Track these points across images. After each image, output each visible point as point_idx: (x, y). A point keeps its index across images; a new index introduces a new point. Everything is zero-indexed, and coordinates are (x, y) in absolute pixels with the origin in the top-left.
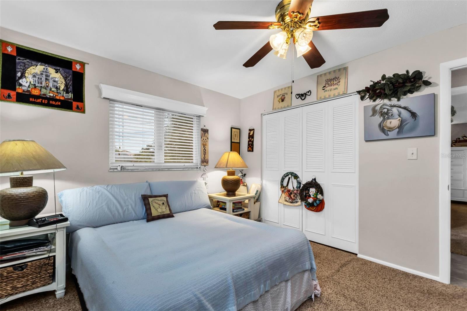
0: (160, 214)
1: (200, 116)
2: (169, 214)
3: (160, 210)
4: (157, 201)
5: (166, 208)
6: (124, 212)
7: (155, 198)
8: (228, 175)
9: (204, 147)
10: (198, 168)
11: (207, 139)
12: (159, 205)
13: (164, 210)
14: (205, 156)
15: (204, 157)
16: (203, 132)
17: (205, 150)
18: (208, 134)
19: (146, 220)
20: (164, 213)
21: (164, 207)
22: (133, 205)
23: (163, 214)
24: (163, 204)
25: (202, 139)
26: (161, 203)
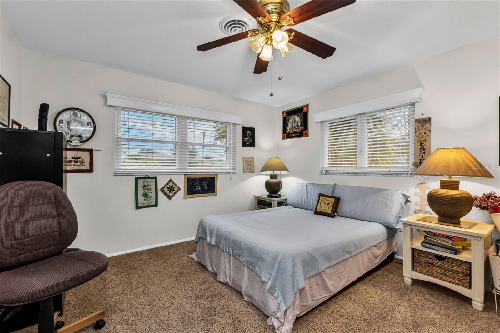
0: (322, 211)
1: (415, 102)
2: (329, 213)
3: (323, 208)
4: (325, 200)
5: (329, 208)
6: (307, 203)
7: (325, 198)
8: (441, 188)
9: (421, 145)
10: (409, 174)
11: (428, 132)
12: (325, 204)
13: (327, 209)
14: (422, 158)
15: (421, 160)
16: (419, 124)
17: (422, 149)
18: (430, 124)
19: (314, 212)
20: (326, 212)
21: (327, 206)
22: (314, 199)
23: (324, 211)
24: (329, 204)
25: (418, 133)
26: (327, 202)
